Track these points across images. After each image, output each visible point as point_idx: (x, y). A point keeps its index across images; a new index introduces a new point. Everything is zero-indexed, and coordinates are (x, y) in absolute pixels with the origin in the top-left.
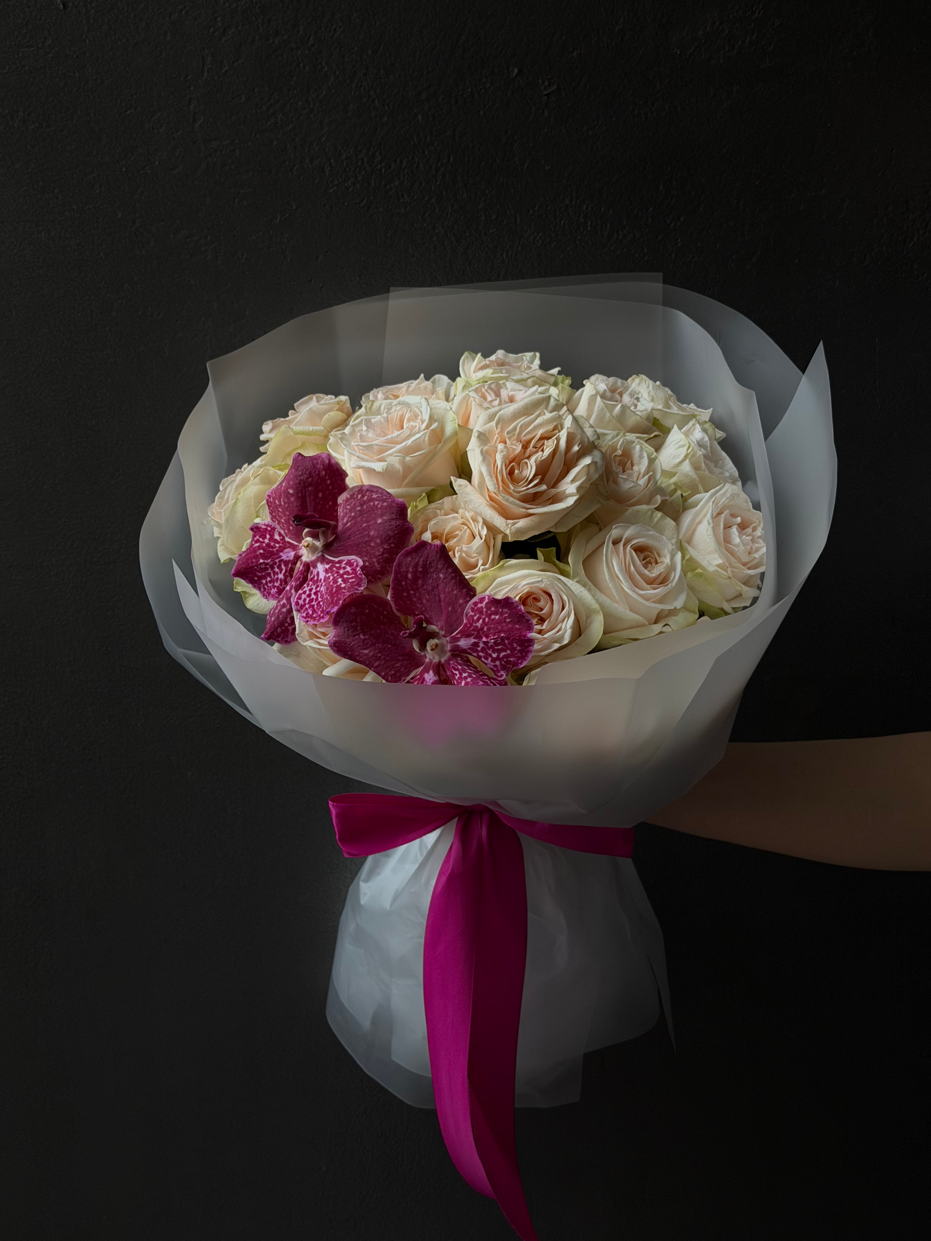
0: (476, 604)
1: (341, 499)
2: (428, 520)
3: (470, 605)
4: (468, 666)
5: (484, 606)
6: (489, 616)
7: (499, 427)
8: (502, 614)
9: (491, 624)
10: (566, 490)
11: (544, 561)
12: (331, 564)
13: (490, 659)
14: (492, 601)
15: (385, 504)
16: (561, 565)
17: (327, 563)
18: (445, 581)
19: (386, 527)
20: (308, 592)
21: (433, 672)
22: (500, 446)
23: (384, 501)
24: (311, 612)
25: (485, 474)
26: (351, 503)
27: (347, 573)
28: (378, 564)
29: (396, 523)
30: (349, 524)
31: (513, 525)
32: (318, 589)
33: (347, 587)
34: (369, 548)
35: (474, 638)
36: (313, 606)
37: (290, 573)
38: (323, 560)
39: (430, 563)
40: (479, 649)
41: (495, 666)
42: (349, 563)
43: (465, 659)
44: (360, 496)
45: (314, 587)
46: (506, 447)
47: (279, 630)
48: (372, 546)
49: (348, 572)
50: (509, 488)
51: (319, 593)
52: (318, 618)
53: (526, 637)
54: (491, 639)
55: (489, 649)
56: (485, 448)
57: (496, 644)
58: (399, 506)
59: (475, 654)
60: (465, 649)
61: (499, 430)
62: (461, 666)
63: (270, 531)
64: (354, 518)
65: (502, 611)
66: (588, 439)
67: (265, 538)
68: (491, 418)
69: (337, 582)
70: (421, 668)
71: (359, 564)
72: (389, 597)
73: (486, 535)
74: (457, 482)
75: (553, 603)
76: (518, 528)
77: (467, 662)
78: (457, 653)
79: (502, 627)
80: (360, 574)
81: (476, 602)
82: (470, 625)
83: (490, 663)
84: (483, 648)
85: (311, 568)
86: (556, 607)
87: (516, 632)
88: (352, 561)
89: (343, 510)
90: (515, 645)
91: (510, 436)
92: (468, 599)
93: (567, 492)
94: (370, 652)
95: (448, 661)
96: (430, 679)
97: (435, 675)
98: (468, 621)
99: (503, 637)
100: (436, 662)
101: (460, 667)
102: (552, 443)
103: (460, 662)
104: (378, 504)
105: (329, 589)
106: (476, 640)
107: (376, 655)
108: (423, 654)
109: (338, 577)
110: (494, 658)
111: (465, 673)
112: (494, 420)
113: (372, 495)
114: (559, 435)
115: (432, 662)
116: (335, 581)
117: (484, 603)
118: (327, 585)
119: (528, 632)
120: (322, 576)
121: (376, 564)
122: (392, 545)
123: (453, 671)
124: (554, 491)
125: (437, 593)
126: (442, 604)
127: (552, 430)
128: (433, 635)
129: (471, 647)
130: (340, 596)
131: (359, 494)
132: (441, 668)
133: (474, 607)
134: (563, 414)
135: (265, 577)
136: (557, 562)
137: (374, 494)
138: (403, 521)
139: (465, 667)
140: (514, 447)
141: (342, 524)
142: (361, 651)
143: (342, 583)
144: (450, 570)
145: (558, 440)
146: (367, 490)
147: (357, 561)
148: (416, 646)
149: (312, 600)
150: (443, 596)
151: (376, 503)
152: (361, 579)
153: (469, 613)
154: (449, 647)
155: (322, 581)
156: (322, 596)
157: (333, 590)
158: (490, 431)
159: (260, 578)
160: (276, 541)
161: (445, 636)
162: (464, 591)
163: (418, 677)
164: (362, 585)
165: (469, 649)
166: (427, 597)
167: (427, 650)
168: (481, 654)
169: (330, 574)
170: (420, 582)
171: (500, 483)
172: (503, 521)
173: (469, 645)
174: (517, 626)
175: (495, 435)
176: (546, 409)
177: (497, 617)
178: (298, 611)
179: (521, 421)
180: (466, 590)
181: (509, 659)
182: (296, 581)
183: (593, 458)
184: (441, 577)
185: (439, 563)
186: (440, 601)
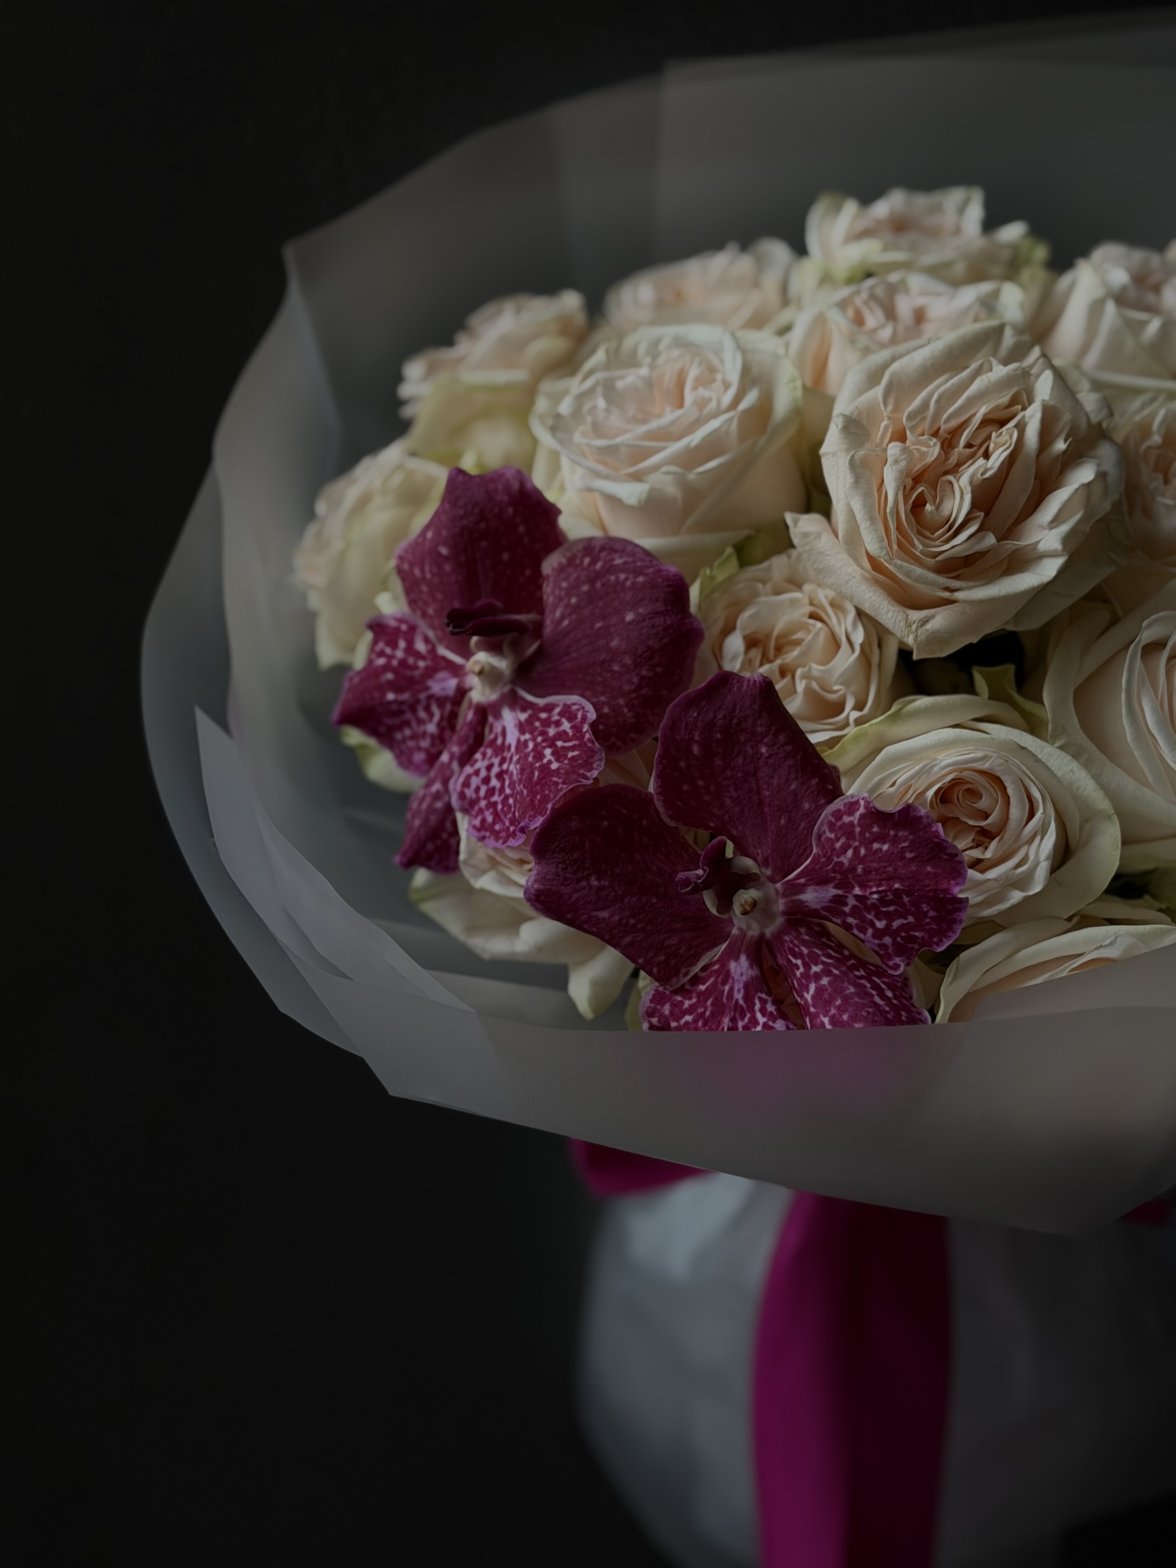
0: (838, 815)
1: (550, 564)
2: (738, 606)
3: (827, 816)
4: (823, 946)
5: (856, 822)
6: (868, 843)
7: (891, 400)
8: (895, 841)
9: (871, 861)
10: (1038, 542)
11: (991, 698)
12: (530, 712)
13: (870, 931)
14: (872, 812)
15: (641, 579)
16: (1029, 705)
17: (523, 710)
18: (771, 761)
19: (644, 631)
20: (483, 773)
21: (748, 958)
22: (894, 449)
23: (638, 572)
24: (490, 819)
25: (859, 515)
26: (570, 575)
27: (562, 735)
28: (630, 710)
29: (665, 620)
30: (566, 623)
31: (922, 625)
32: (505, 766)
33: (562, 771)
34: (609, 675)
35: (836, 887)
36: (495, 804)
37: (450, 722)
38: (513, 701)
39: (739, 723)
40: (847, 909)
41: (883, 946)
42: (568, 713)
43: (817, 929)
44: (587, 561)
45: (496, 761)
46: (905, 450)
47: (430, 846)
48: (616, 672)
49: (565, 732)
50: (914, 546)
51: (506, 777)
52: (503, 834)
53: (949, 894)
54: (872, 893)
55: (868, 909)
56: (861, 453)
57: (882, 901)
58: (670, 583)
59: (839, 921)
60: (816, 910)
61: (890, 408)
62: (806, 947)
63: (405, 633)
64: (577, 608)
65: (896, 836)
66: (1088, 419)
67: (394, 645)
68: (873, 378)
69: (543, 756)
70: (724, 946)
71: (588, 715)
72: (651, 789)
73: (862, 645)
74: (800, 524)
75: (1009, 804)
76: (932, 632)
77: (822, 936)
78: (799, 916)
79: (895, 870)
80: (589, 740)
81: (839, 810)
82: (827, 860)
83: (871, 939)
84: (854, 907)
85: (491, 719)
86: (1016, 812)
87: (927, 882)
88: (574, 708)
89: (553, 590)
90: (925, 908)
91: (914, 423)
92: (822, 801)
93: (1042, 547)
94: (612, 916)
95: (778, 935)
96: (742, 974)
97: (751, 966)
98: (823, 848)
99: (897, 889)
100: (752, 937)
101: (805, 951)
102: (1007, 437)
103: (806, 937)
104: (626, 579)
105: (526, 769)
106: (840, 892)
107: (625, 921)
108: (725, 917)
109: (544, 744)
110: (878, 929)
111: (816, 964)
112: (879, 383)
113: (613, 560)
114: (1024, 416)
115: (745, 935)
116: (539, 756)
117: (858, 814)
118: (521, 761)
119: (952, 882)
120: (512, 737)
121: (625, 710)
122: (659, 669)
123: (791, 957)
124: (1010, 545)
125: (754, 785)
126: (766, 809)
127: (1007, 403)
128: (746, 880)
129: (828, 904)
130: (547, 792)
131: (585, 555)
132: (764, 946)
133: (833, 820)
134: (1033, 365)
135: (400, 727)
136: (1018, 698)
137: (616, 556)
138: (679, 617)
139: (816, 950)
140: (924, 449)
141: (552, 621)
142: (593, 914)
143: (552, 758)
144: (782, 738)
145: (1021, 428)
146: (603, 548)
147: (583, 708)
148: (709, 901)
149: (491, 792)
150: (767, 793)
151: (622, 576)
152: (592, 751)
153: (824, 832)
154: (780, 905)
155: (513, 749)
156: (512, 785)
157: (534, 775)
158: (871, 412)
159: (392, 729)
160: (418, 655)
161: (773, 880)
162: (814, 782)
163: (716, 967)
164: (595, 765)
165: (825, 909)
166: (734, 794)
167: (734, 911)
168: (850, 920)
169: (527, 736)
170: (718, 762)
171: (894, 535)
172: (900, 617)
173: (826, 900)
174: (929, 869)
175: (883, 421)
176: (994, 355)
177: (885, 847)
178: (465, 811)
179: (938, 387)
180: (817, 780)
181: (912, 933)
182: (460, 743)
183: (1098, 465)
184: (762, 754)
185: (759, 722)
186: (761, 803)
